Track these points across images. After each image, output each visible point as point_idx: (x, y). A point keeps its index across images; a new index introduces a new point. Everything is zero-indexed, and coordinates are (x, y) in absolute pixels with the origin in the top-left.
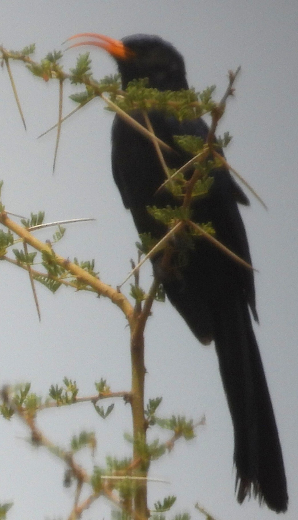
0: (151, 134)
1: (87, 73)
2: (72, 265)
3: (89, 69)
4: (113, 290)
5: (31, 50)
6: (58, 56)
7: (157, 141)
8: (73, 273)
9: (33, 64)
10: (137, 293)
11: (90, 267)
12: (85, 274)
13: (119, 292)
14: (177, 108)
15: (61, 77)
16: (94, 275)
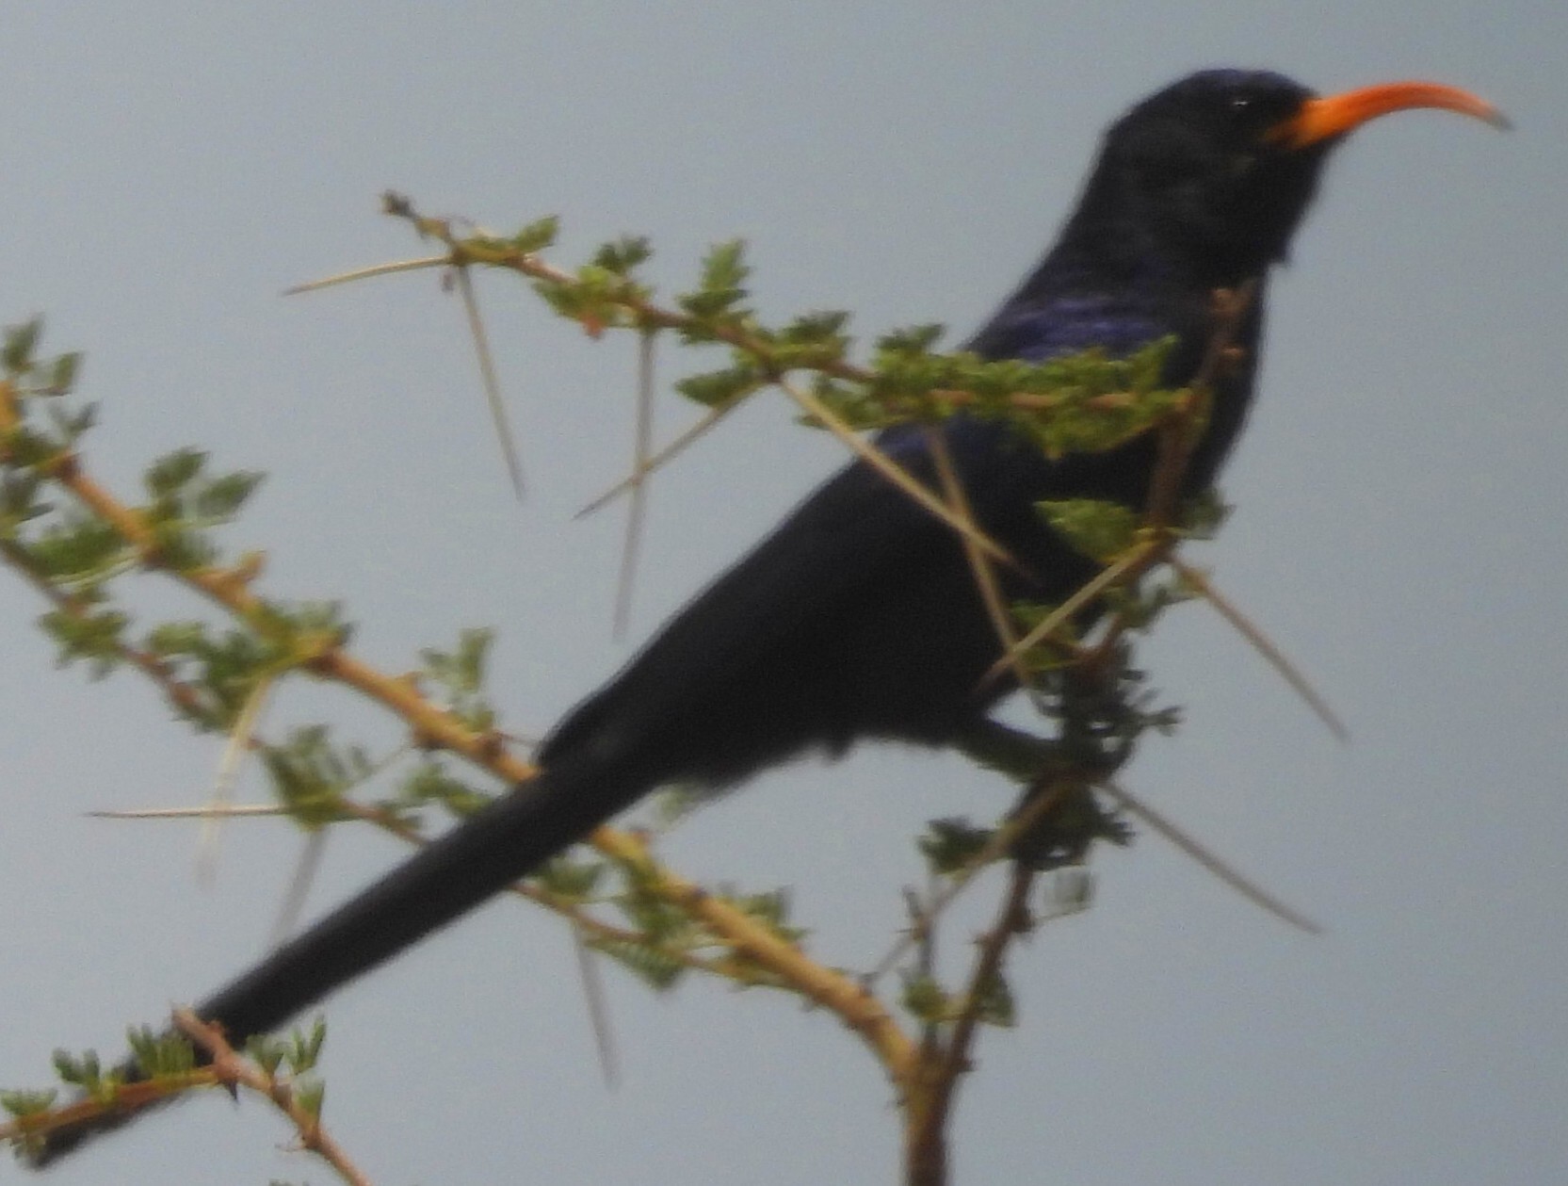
0: (959, 520)
1: (736, 307)
2: (717, 907)
3: (742, 294)
4: (849, 987)
5: (542, 236)
6: (637, 253)
7: (979, 544)
8: (720, 930)
9: (555, 280)
10: (923, 1001)
11: (771, 908)
12: (757, 932)
13: (866, 994)
14: (1045, 414)
15: (650, 322)
16: (788, 936)
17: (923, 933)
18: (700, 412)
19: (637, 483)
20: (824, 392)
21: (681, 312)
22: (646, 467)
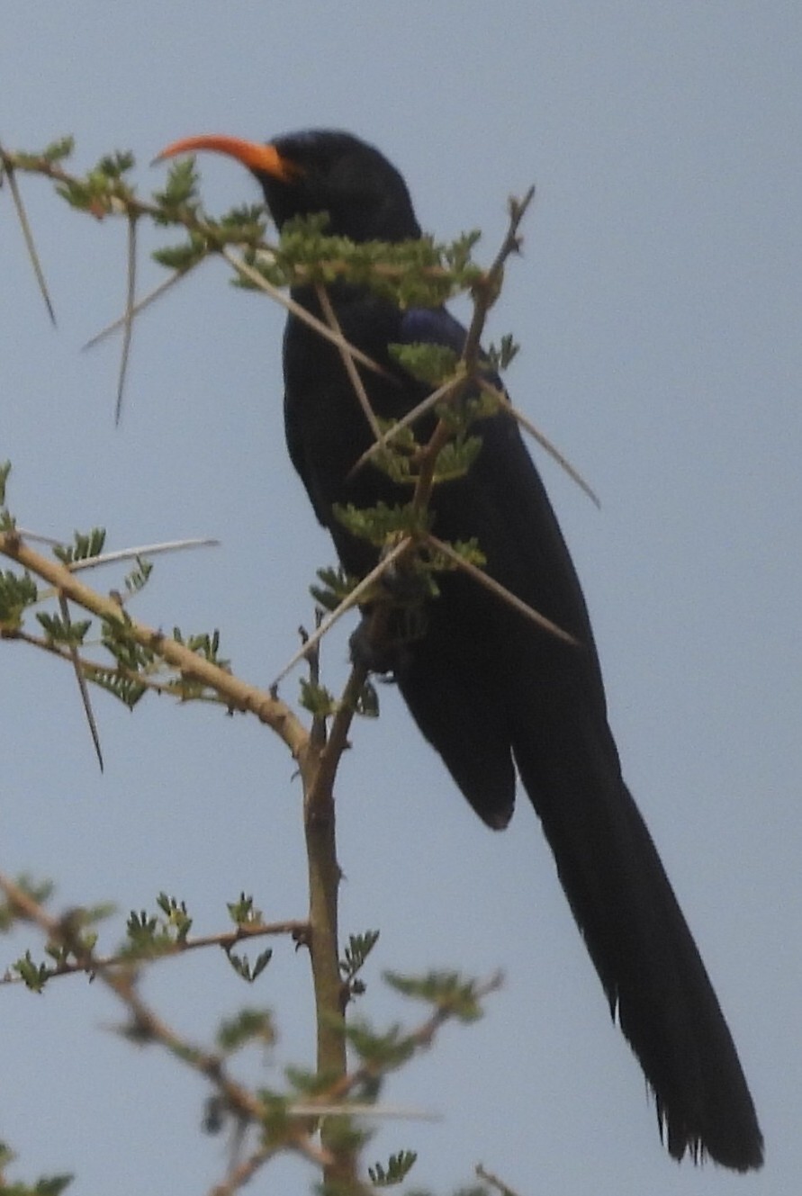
0: (336, 337)
1: (190, 201)
2: (169, 643)
4: (262, 696)
5: (64, 149)
6: (126, 163)
7: (348, 350)
8: (172, 661)
9: (71, 180)
10: (314, 699)
11: (209, 645)
12: (200, 662)
13: (275, 698)
14: (396, 281)
15: (134, 211)
16: (221, 665)
17: (312, 657)
18: (168, 273)
19: (128, 323)
20: (250, 260)
21: (155, 205)
22: (132, 311)
